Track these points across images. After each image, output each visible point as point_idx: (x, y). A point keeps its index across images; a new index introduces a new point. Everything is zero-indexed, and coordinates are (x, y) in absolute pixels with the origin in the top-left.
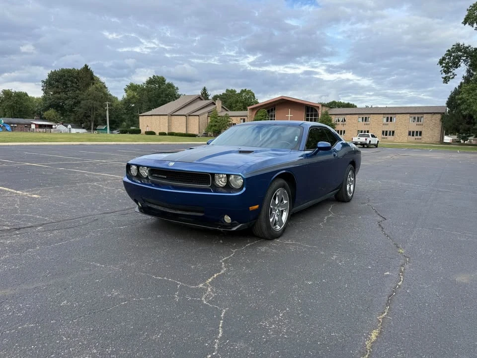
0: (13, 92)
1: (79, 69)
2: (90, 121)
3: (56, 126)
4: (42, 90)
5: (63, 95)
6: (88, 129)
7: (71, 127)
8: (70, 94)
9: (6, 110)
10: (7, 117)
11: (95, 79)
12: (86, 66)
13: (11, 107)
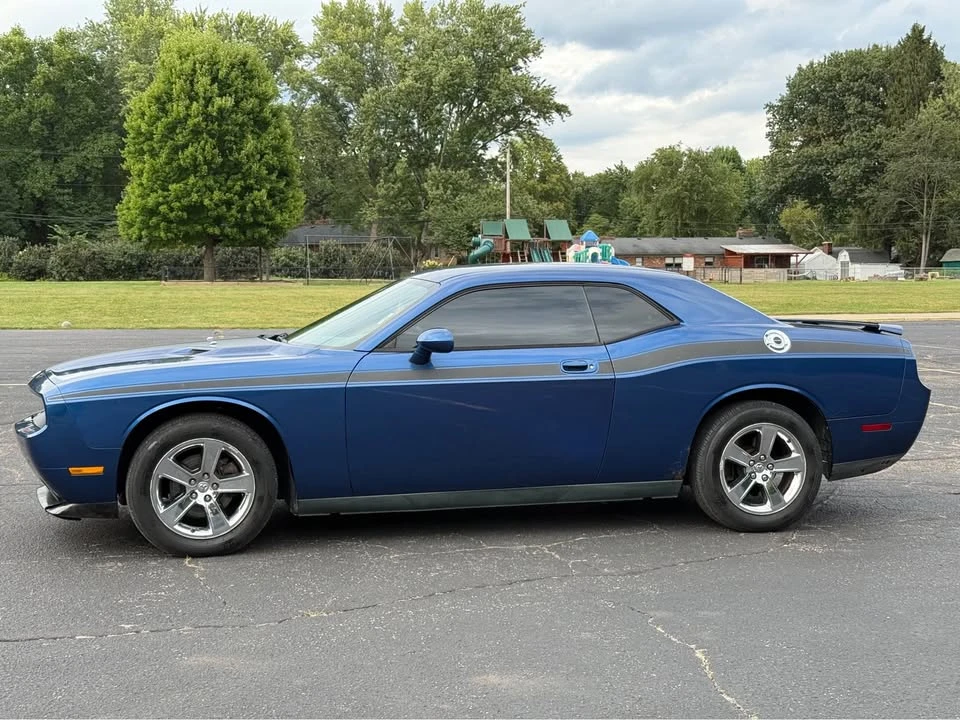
0: (684, 154)
1: (894, 44)
2: (916, 233)
3: (801, 256)
4: (768, 135)
5: (830, 147)
6: (910, 261)
7: (848, 259)
8: (854, 140)
9: (661, 214)
10: (664, 236)
11: (945, 72)
12: (917, 32)
13: (677, 202)
